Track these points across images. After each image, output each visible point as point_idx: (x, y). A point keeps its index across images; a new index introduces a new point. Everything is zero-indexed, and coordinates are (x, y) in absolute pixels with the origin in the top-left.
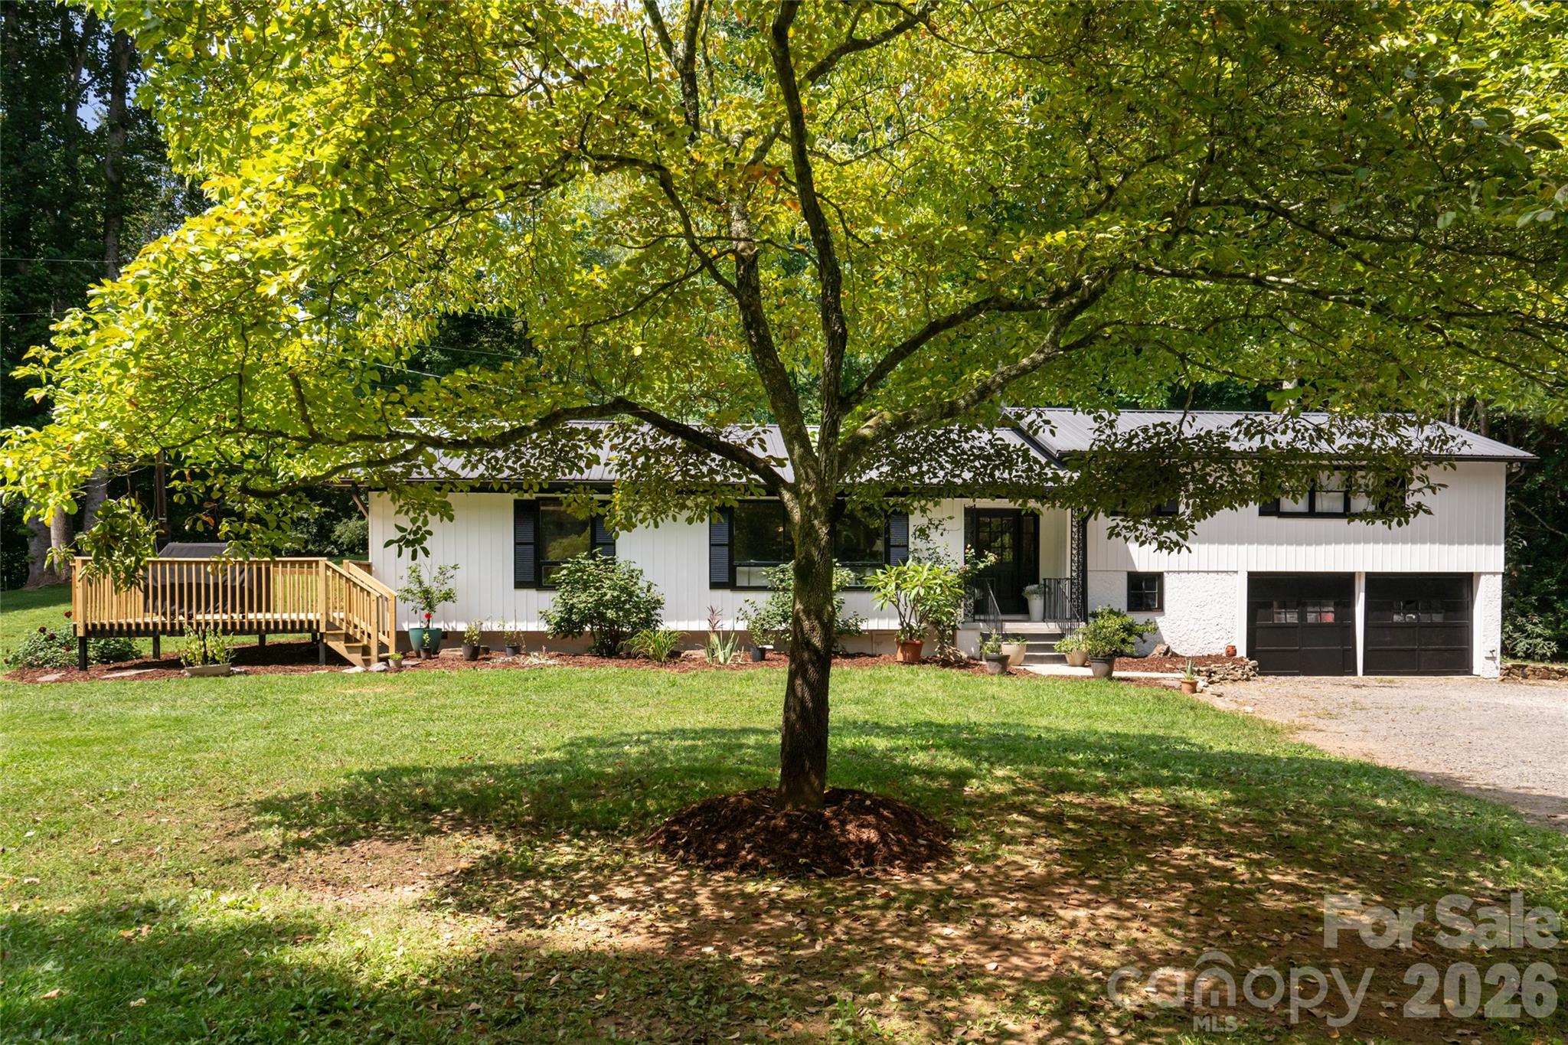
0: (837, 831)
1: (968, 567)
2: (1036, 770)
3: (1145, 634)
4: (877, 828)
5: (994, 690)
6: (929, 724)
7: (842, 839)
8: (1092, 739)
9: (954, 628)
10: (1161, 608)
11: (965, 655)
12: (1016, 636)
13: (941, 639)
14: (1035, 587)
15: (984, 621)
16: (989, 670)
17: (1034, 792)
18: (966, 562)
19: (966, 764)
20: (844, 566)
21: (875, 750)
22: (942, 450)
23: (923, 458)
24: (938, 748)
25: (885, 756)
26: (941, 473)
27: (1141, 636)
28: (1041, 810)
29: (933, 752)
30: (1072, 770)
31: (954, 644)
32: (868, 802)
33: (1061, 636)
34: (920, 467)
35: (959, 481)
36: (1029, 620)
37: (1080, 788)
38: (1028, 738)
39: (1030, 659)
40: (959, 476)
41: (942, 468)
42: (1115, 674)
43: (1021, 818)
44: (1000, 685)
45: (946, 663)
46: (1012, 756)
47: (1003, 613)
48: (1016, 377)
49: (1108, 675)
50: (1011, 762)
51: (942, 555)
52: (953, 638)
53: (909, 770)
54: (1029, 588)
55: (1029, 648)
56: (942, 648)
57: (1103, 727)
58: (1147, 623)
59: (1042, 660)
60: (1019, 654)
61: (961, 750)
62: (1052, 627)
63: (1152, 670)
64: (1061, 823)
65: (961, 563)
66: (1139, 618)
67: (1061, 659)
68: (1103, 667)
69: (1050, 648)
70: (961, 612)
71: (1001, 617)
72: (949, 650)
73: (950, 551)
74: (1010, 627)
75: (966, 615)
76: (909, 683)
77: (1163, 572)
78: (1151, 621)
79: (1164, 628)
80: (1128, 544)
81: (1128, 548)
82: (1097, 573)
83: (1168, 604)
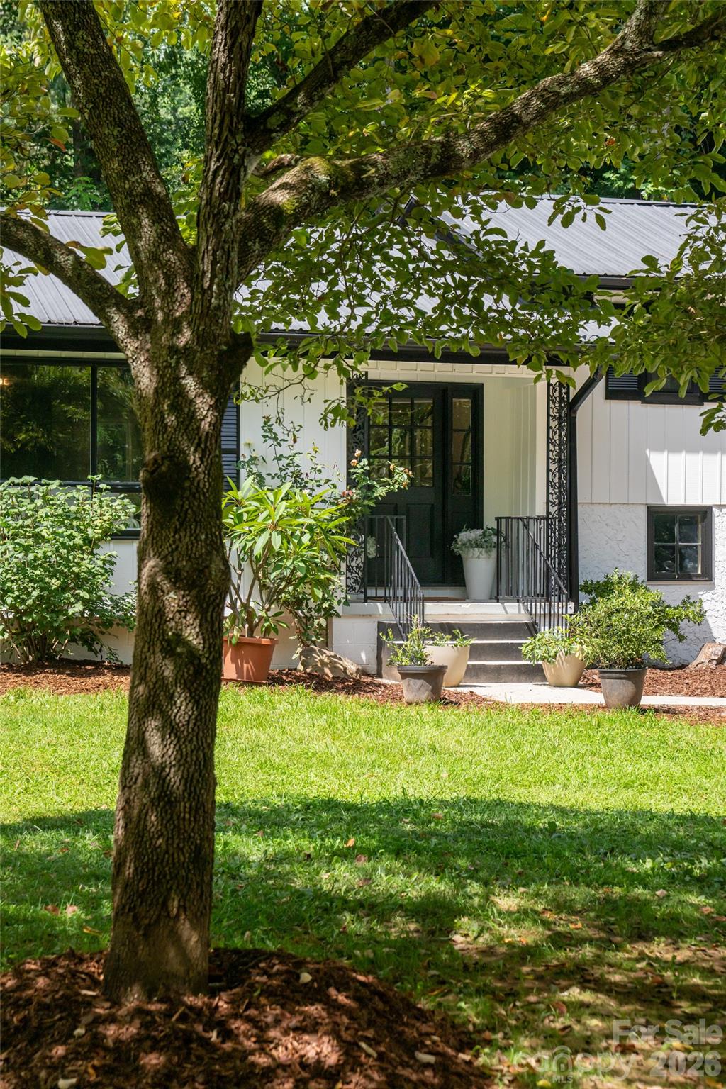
0: (250, 1044)
1: (355, 494)
2: (578, 894)
3: (682, 624)
4: (335, 1033)
5: (427, 735)
6: (330, 805)
7: (262, 1060)
8: (650, 829)
9: (329, 613)
10: (708, 575)
11: (352, 668)
12: (448, 629)
13: (304, 636)
14: (475, 534)
15: (385, 600)
16: (408, 696)
17: (590, 941)
18: (351, 483)
19: (439, 886)
20: (114, 489)
21: (248, 864)
22: (378, 249)
23: (340, 264)
24: (371, 854)
25: (269, 875)
26: (376, 297)
27: (674, 627)
28: (617, 978)
29: (363, 863)
30: (639, 891)
31: (327, 644)
32: (306, 977)
33: (531, 630)
34: (333, 284)
35: (408, 314)
36: (465, 598)
37: (675, 929)
38: (530, 830)
39: (475, 673)
40: (409, 304)
41: (377, 287)
42: (646, 700)
43: (587, 997)
44: (438, 724)
45: (319, 683)
46: (517, 866)
47: (425, 583)
48: (570, 97)
49: (634, 701)
50: (522, 879)
51: (305, 469)
52: (326, 632)
53: (330, 905)
54: (466, 536)
55: (476, 651)
56: (307, 653)
57: (659, 802)
58: (687, 602)
59: (498, 675)
60: (457, 660)
61: (413, 856)
62: (511, 612)
63: (704, 693)
64: (667, 1004)
65: (342, 487)
66: (671, 593)
67: (534, 673)
68: (623, 688)
69: (513, 651)
70: (340, 581)
71: (420, 592)
72: (321, 657)
73: (321, 461)
74: (438, 612)
75: (350, 588)
76: (260, 722)
77: (710, 508)
78: (691, 600)
79: (715, 613)
80: (648, 452)
81: (647, 461)
82: (593, 507)
83: (720, 567)
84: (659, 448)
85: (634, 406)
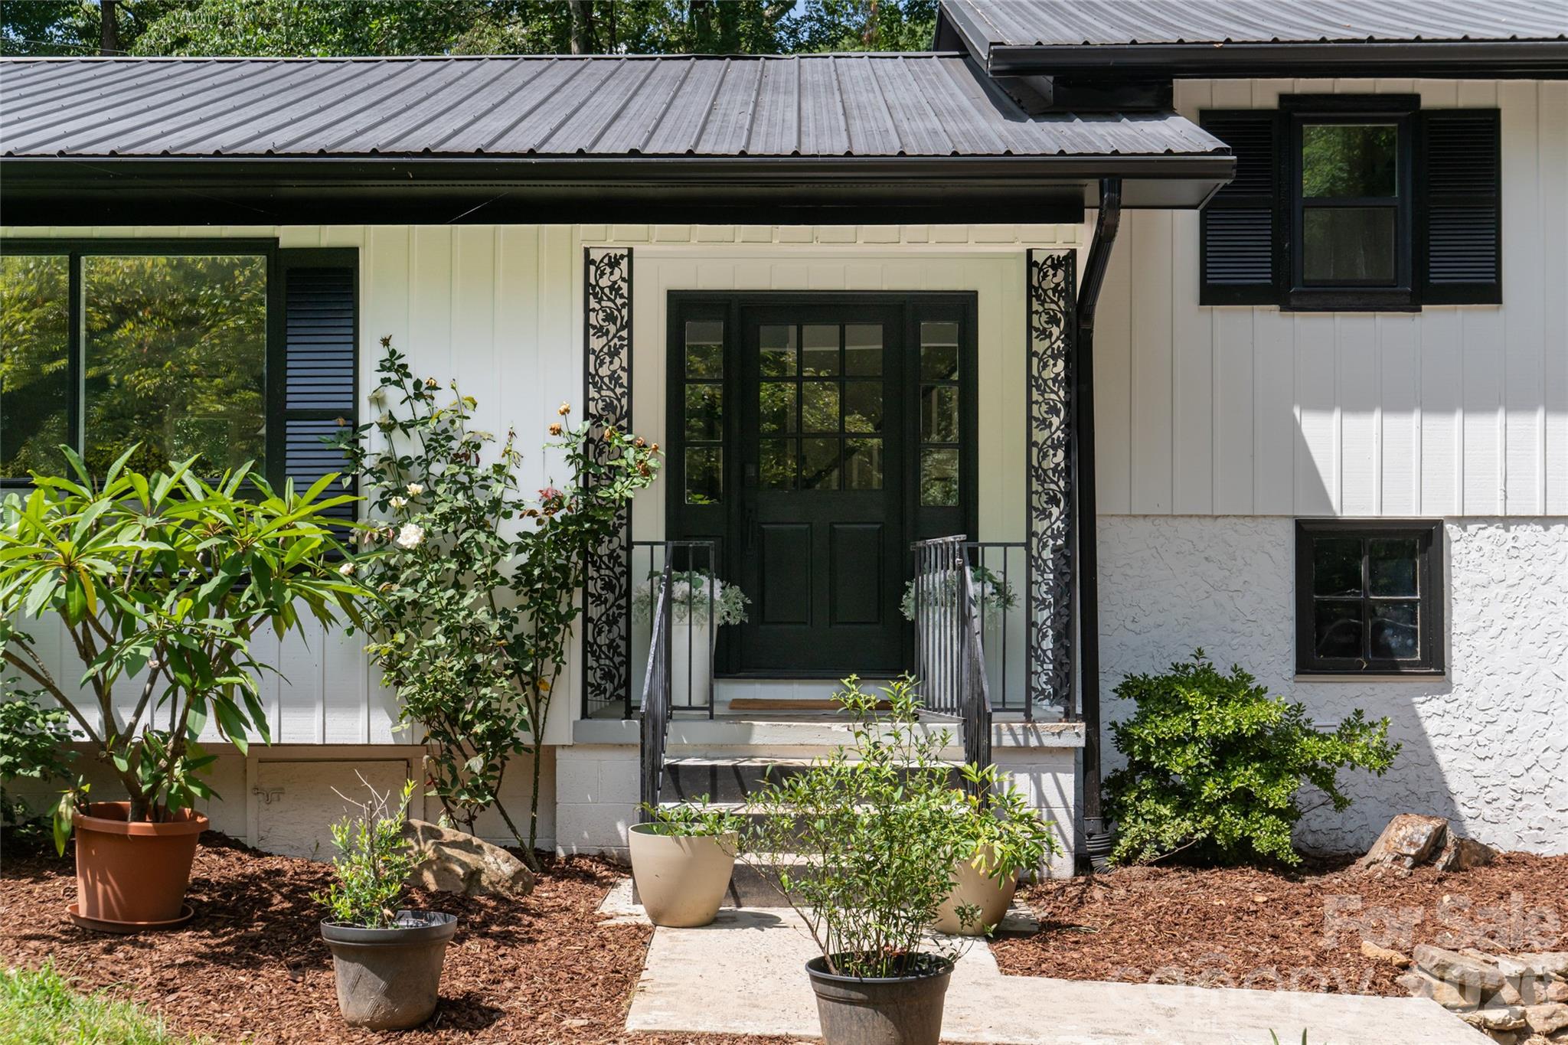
10: (1434, 661)
27: (1323, 779)
75: (595, 688)
77: (1438, 524)
78: (1365, 721)
79: (1452, 742)
80: (1297, 411)
81: (1295, 428)
82: (1177, 522)
83: (1464, 646)
84: (1322, 405)
85: (1266, 319)
